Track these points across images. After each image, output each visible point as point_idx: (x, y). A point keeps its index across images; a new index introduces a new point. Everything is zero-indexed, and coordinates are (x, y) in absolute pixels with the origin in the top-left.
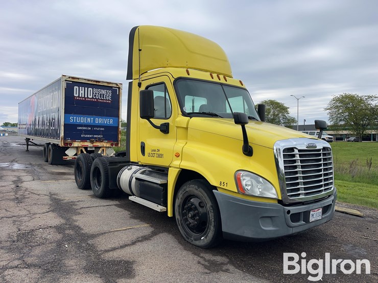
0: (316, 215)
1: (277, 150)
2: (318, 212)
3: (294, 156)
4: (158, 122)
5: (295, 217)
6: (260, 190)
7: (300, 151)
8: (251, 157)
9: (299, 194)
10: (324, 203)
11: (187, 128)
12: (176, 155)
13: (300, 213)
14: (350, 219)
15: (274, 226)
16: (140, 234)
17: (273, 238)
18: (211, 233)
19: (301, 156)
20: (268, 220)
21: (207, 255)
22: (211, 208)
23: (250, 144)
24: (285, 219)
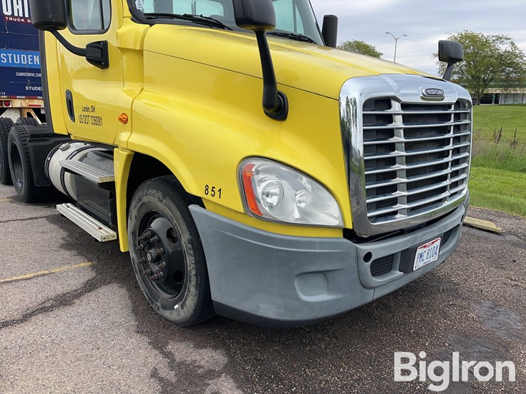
0: (427, 256)
1: (347, 105)
2: (432, 246)
3: (389, 119)
4: (81, 41)
5: (382, 266)
6: (303, 205)
7: (405, 106)
8: (284, 123)
9: (395, 213)
10: (445, 226)
11: (140, 53)
12: (120, 120)
13: (393, 255)
14: (479, 238)
15: (330, 291)
16: (59, 289)
18: (191, 300)
19: (406, 119)
20: (320, 280)
21: (182, 346)
22: (190, 246)
23: (279, 88)
24: (358, 272)
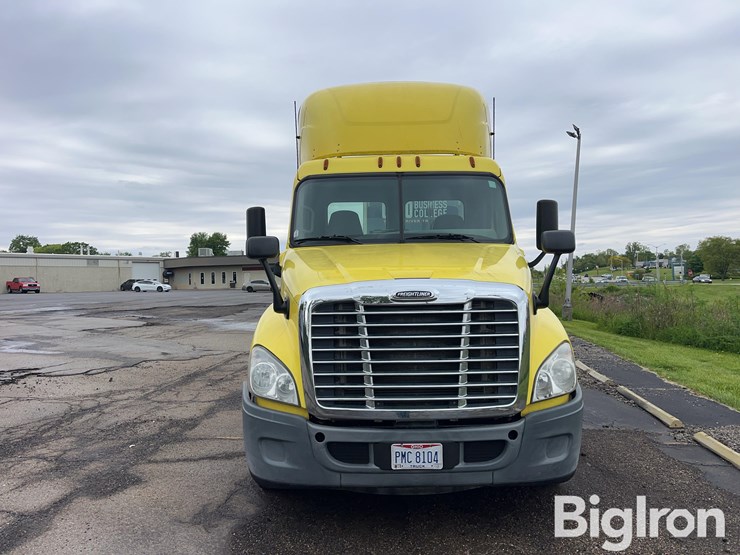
0: (416, 458)
7: (369, 308)
9: (363, 403)
17: (288, 485)
20: (279, 447)
24: (312, 450)
